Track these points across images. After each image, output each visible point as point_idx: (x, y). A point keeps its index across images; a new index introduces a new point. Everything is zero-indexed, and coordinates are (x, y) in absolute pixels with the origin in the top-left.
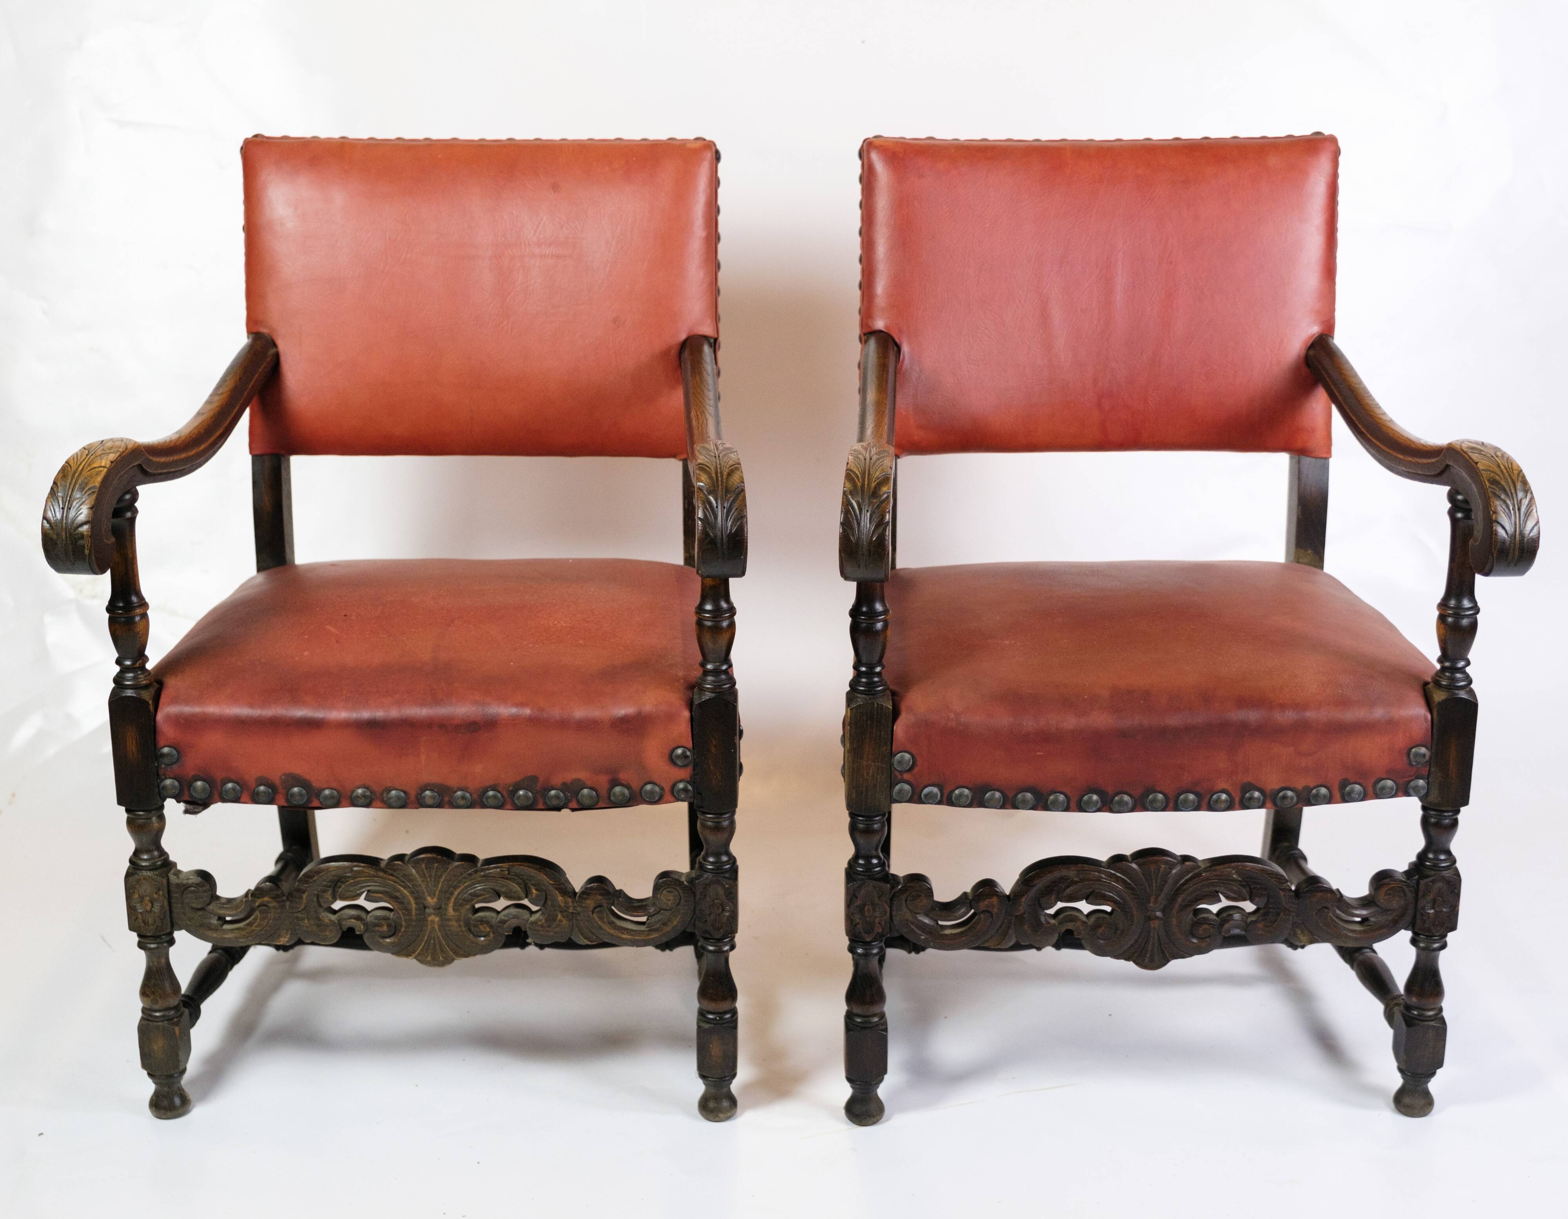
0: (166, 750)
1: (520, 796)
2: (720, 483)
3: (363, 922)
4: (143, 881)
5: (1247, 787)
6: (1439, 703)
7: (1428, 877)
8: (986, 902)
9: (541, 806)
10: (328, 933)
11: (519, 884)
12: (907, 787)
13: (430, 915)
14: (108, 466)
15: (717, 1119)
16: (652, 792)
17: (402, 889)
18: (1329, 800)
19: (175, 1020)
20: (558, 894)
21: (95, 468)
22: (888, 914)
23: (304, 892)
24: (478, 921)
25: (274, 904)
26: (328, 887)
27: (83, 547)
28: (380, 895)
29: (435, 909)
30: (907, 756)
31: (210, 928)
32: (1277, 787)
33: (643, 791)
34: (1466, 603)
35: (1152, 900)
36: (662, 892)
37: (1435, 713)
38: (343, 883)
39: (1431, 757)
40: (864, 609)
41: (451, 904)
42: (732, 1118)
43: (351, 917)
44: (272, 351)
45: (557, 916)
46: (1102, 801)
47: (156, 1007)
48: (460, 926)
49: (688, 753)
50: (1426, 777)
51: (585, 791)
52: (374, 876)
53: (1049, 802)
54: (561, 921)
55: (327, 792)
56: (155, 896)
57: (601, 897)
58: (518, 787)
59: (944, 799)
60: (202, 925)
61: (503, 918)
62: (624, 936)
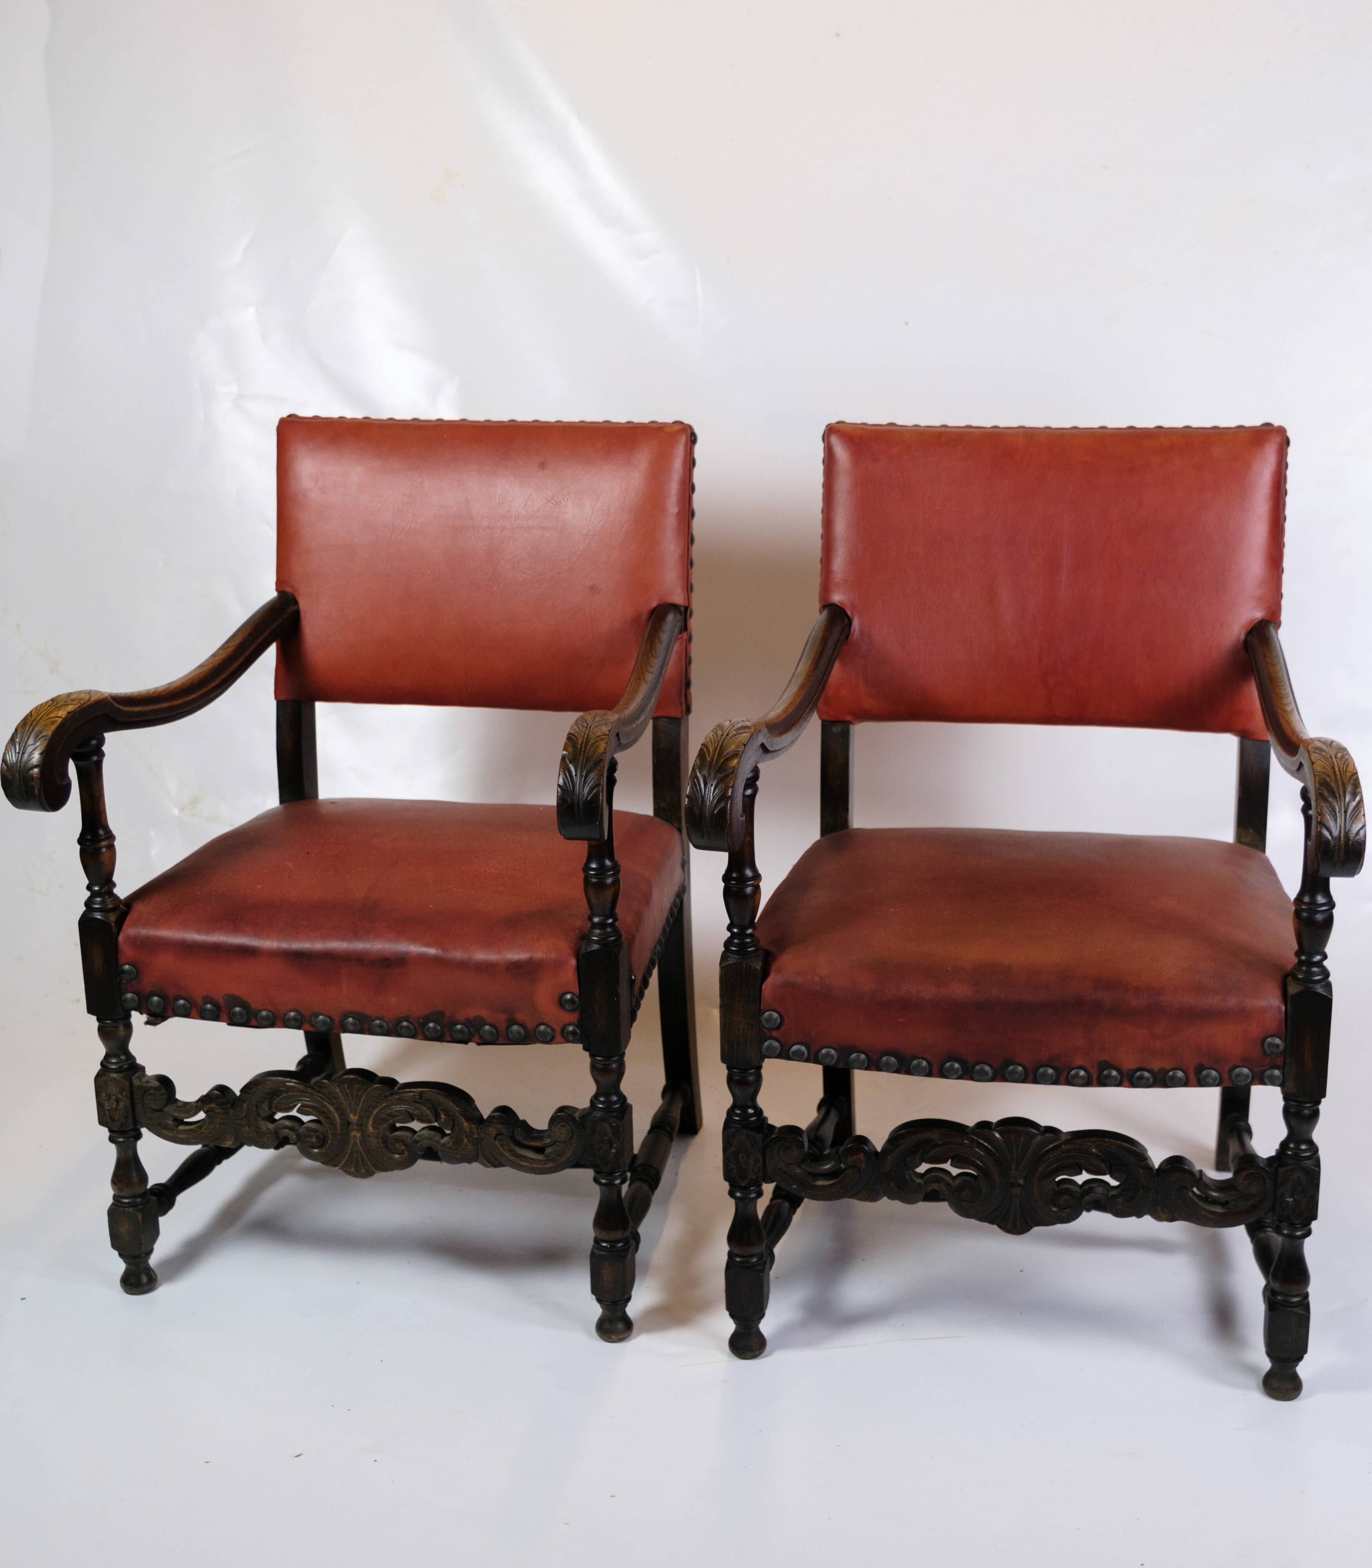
0: (127, 967)
1: (429, 1028)
2: (582, 753)
3: (296, 1132)
4: (109, 1082)
5: (1105, 1065)
6: (1292, 996)
7: (1287, 1165)
8: (854, 1158)
9: (448, 1038)
10: (265, 1140)
11: (429, 1108)
12: (776, 1044)
13: (353, 1130)
14: (64, 716)
15: (610, 1340)
16: (544, 1033)
17: (328, 1105)
18: (1186, 1083)
19: (140, 1207)
20: (463, 1120)
21: (51, 718)
22: (761, 1163)
23: (245, 1102)
24: (395, 1140)
25: (219, 1110)
26: (265, 1098)
27: (33, 787)
28: (309, 1109)
29: (357, 1125)
30: (775, 1015)
31: (167, 1128)
32: (1133, 1066)
33: (536, 1031)
34: (1320, 899)
35: (1014, 1167)
36: (556, 1126)
37: (1289, 1005)
38: (278, 1096)
39: (1285, 1047)
40: (734, 875)
41: (371, 1123)
42: (627, 1340)
43: (286, 1127)
44: (292, 608)
45: (464, 1140)
46: (963, 1070)
47: (123, 1194)
48: (379, 1143)
49: (576, 999)
50: (1282, 1067)
51: (487, 1027)
52: (304, 1092)
53: (911, 1067)
54: (466, 1145)
55: (264, 1013)
56: (120, 1096)
57: (501, 1126)
58: (427, 1020)
59: (812, 1058)
60: (159, 1124)
61: (417, 1138)
62: (523, 1163)
